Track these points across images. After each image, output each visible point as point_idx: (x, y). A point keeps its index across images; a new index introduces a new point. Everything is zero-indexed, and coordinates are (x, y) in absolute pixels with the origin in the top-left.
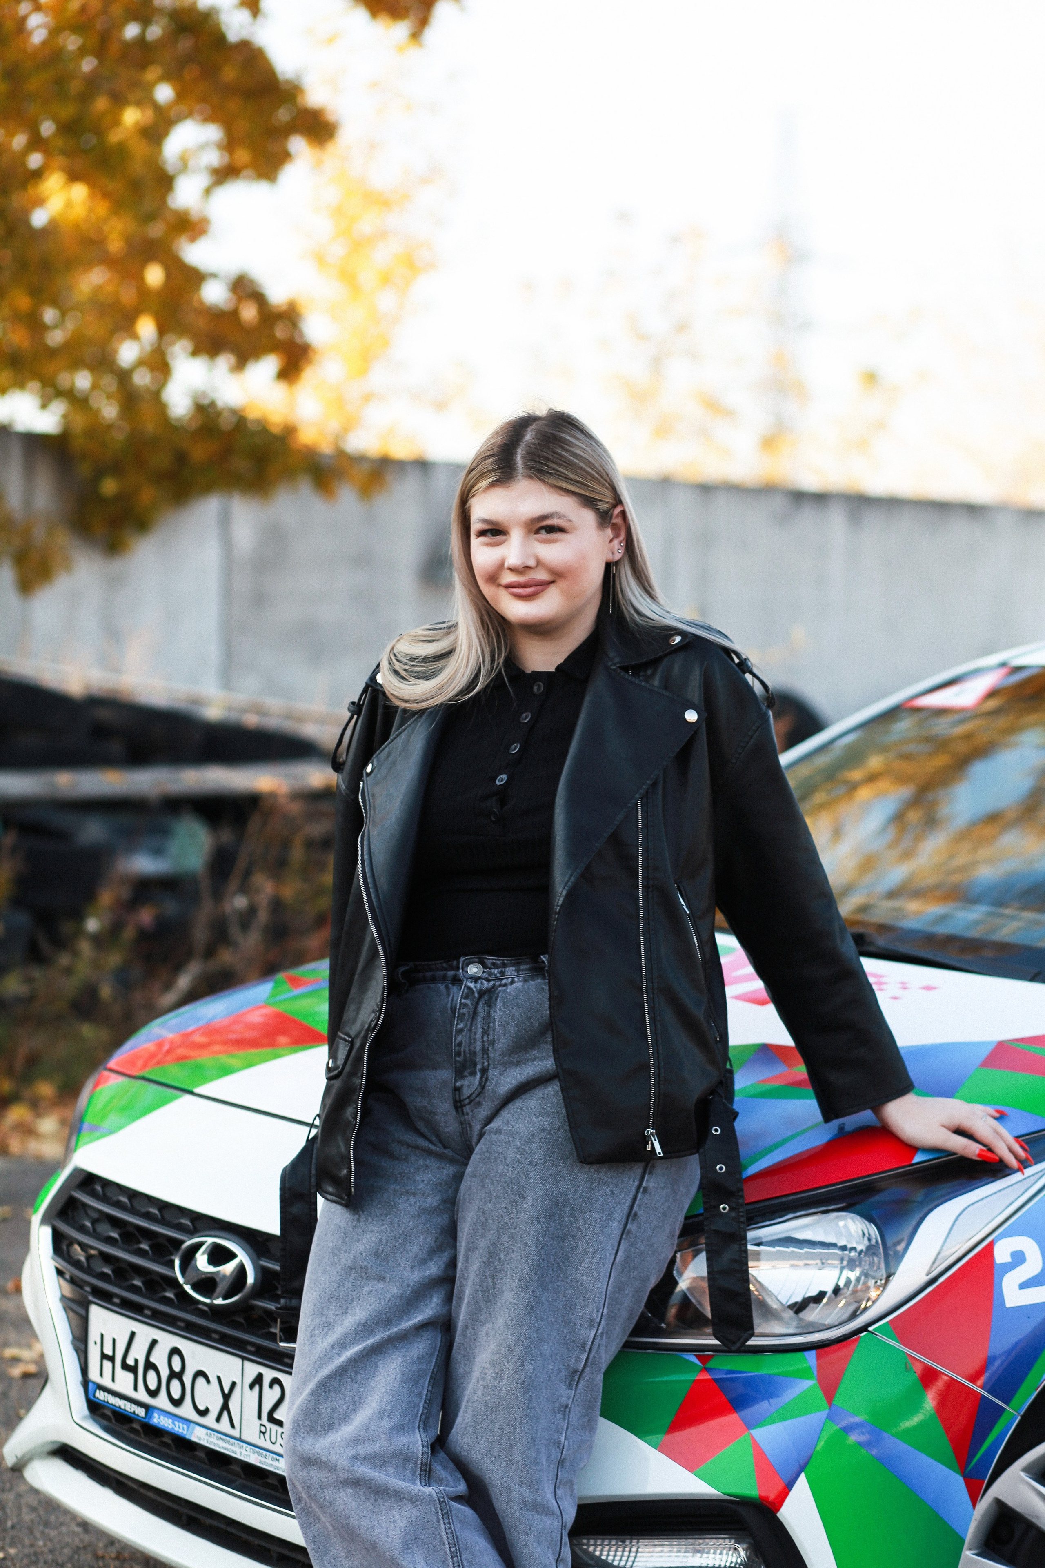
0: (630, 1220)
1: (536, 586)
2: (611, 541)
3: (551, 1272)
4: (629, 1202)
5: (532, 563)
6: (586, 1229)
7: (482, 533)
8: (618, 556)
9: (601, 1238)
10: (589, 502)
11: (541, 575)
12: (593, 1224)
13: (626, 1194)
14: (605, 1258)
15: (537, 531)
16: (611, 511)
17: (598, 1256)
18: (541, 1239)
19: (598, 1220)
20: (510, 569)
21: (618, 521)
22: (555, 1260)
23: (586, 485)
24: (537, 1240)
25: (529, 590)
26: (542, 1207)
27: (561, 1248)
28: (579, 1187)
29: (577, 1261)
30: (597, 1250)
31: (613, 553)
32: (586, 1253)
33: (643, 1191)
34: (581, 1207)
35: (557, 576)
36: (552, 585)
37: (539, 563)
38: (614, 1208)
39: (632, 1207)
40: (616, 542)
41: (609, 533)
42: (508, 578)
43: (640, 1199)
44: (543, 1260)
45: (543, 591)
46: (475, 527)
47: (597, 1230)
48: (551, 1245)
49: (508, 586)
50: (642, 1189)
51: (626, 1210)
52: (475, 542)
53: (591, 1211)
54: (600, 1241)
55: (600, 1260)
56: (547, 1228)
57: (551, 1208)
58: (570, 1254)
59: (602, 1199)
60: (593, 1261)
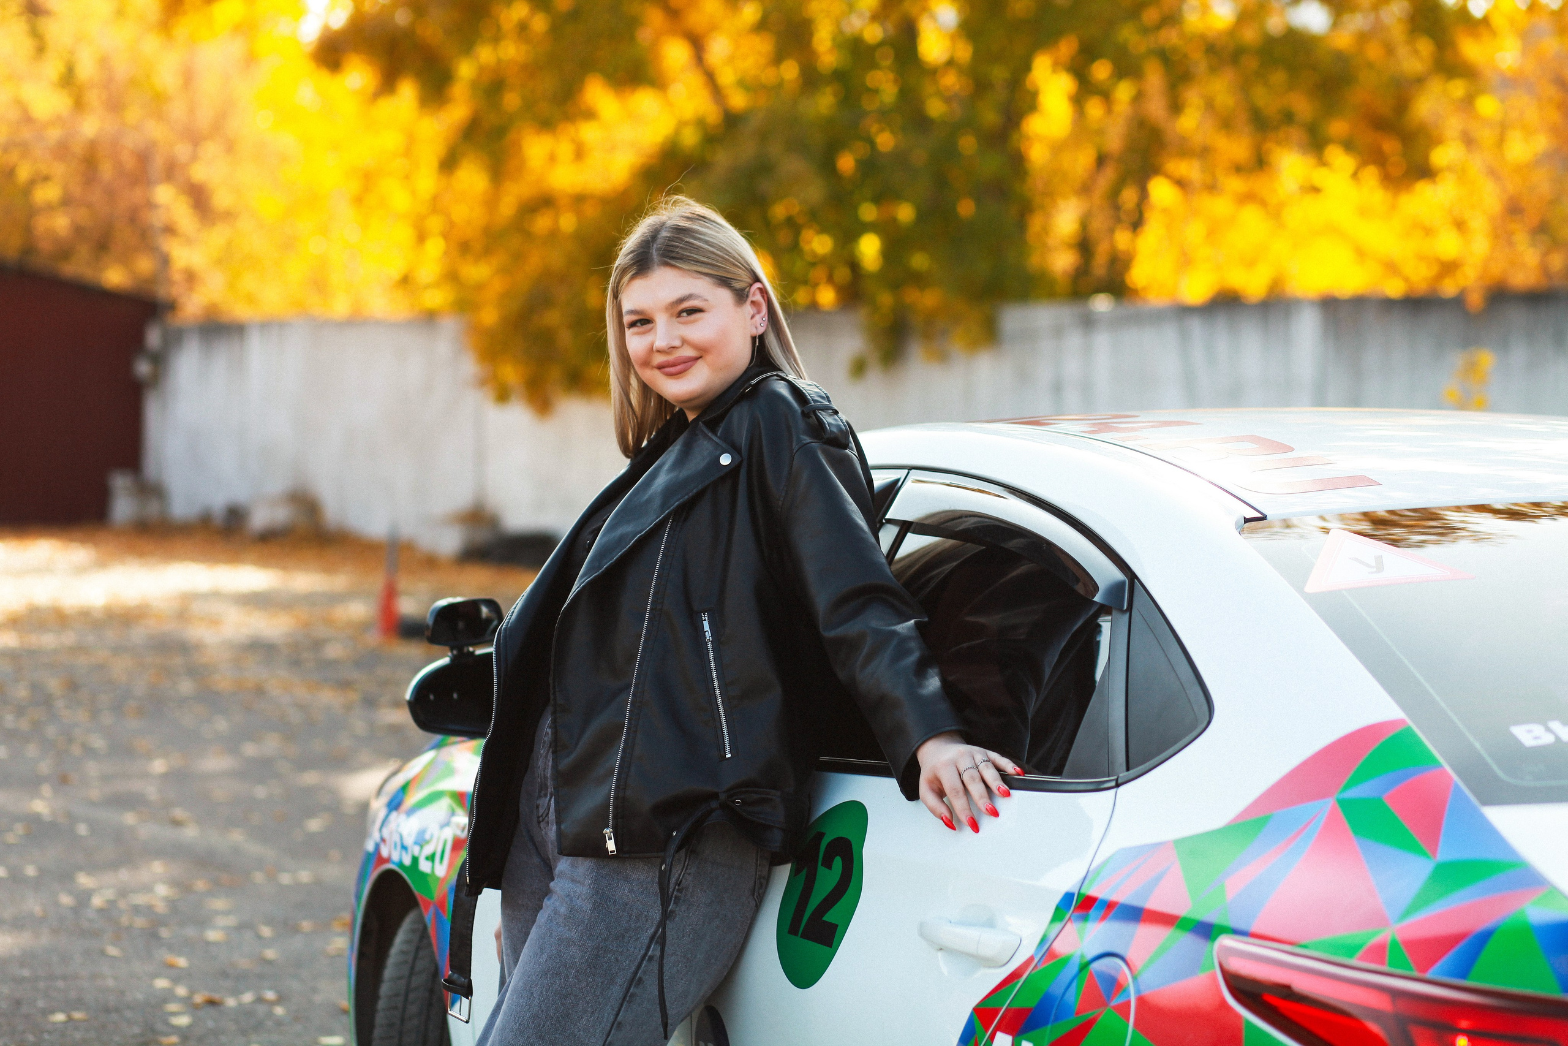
0: (634, 984)
1: (684, 363)
2: (752, 317)
3: (548, 1023)
4: (633, 968)
5: (677, 343)
6: (587, 991)
7: (633, 324)
8: (761, 330)
9: (601, 999)
10: (724, 282)
11: (689, 352)
12: (595, 987)
13: (630, 961)
14: (603, 1017)
15: (679, 315)
16: (747, 289)
17: (596, 1015)
18: (544, 993)
19: (600, 983)
20: (658, 351)
21: (758, 297)
22: (554, 1014)
23: (719, 266)
24: (541, 993)
25: (679, 368)
26: (552, 965)
27: (563, 1004)
28: (586, 953)
29: (576, 1017)
30: (596, 1010)
31: (756, 328)
32: (585, 1011)
33: (649, 959)
34: (585, 972)
35: (702, 352)
36: (700, 360)
37: (684, 341)
38: (617, 973)
39: (636, 973)
40: (758, 318)
41: (748, 309)
42: (659, 359)
43: (645, 966)
44: (542, 1011)
45: (691, 366)
46: (627, 319)
47: (598, 993)
48: (553, 1000)
49: (660, 367)
50: (647, 958)
51: (629, 976)
52: (629, 333)
53: (594, 975)
54: (599, 1002)
55: (597, 1019)
56: (552, 984)
57: (559, 967)
58: (570, 1011)
59: (606, 965)
60: (591, 1019)
